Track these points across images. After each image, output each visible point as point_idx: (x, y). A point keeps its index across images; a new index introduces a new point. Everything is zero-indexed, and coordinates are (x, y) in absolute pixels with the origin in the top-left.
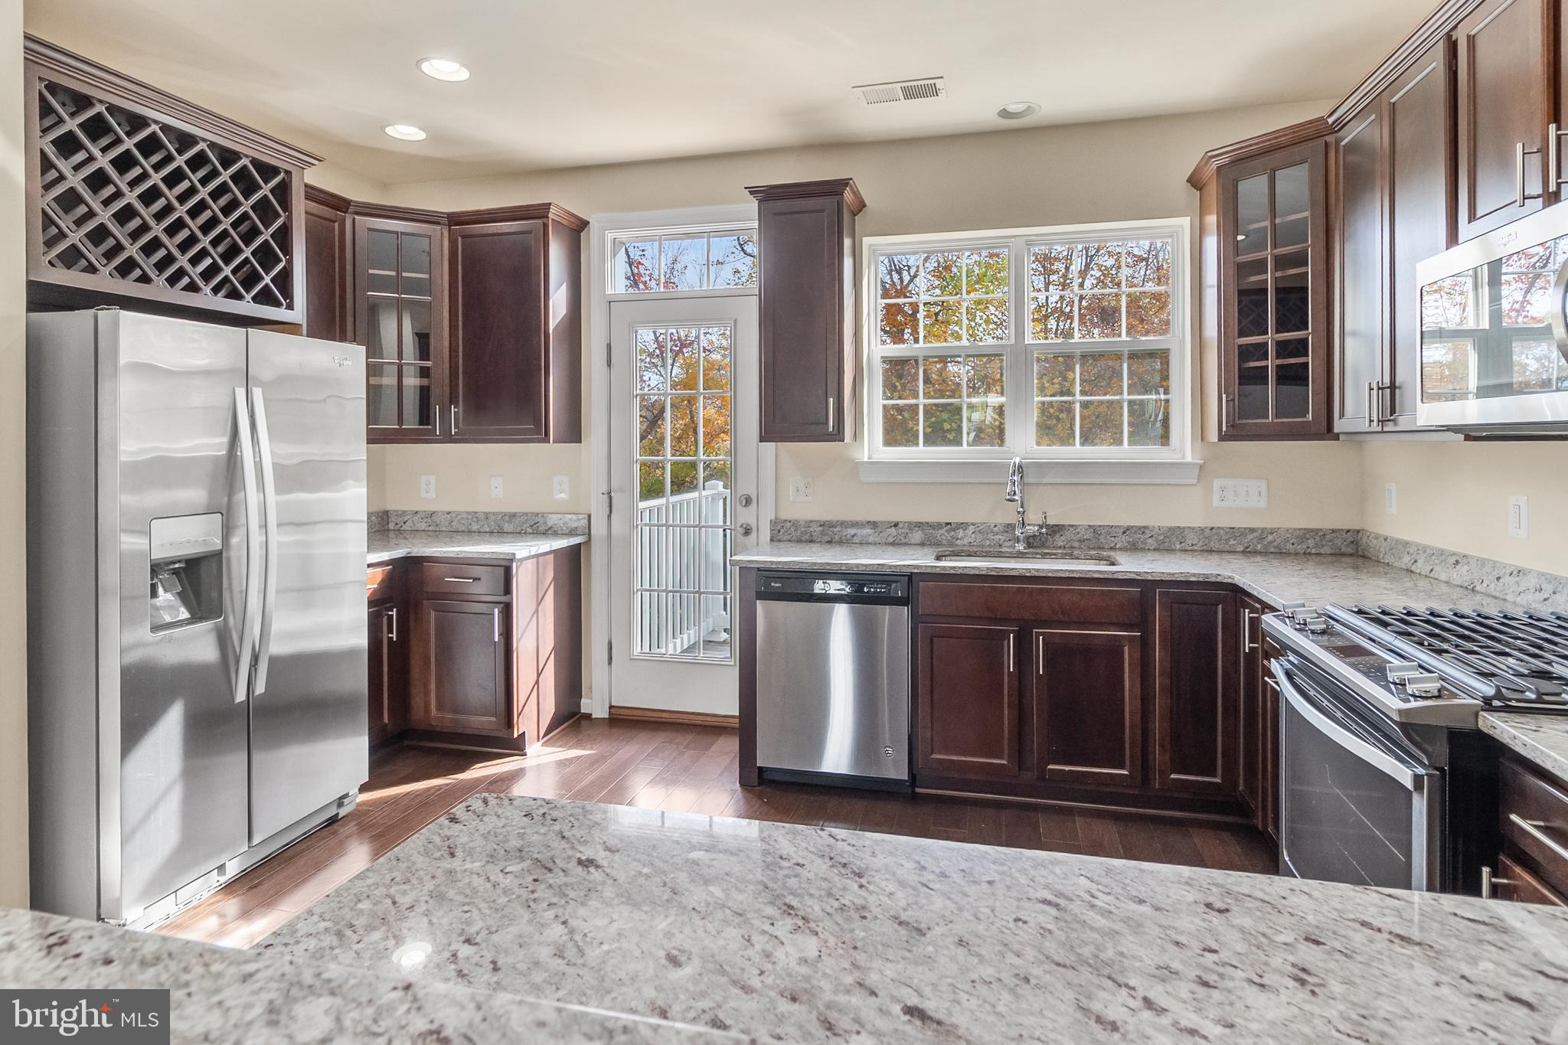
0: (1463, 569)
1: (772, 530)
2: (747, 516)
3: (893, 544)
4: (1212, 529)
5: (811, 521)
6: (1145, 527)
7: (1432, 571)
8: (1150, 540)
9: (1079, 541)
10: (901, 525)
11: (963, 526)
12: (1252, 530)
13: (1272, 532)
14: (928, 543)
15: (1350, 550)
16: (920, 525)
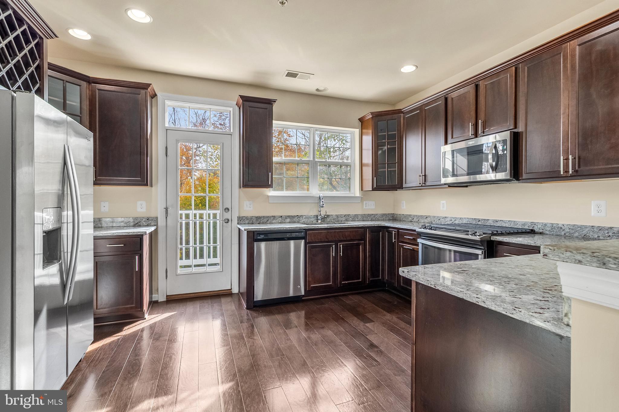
0: (429, 219)
1: (238, 220)
2: (227, 215)
3: (280, 223)
4: (364, 214)
5: (253, 217)
6: (349, 215)
7: (419, 220)
8: (350, 218)
9: (333, 219)
10: (283, 217)
11: (302, 216)
12: (373, 214)
13: (377, 215)
14: (292, 222)
15: (391, 219)
16: (289, 216)
